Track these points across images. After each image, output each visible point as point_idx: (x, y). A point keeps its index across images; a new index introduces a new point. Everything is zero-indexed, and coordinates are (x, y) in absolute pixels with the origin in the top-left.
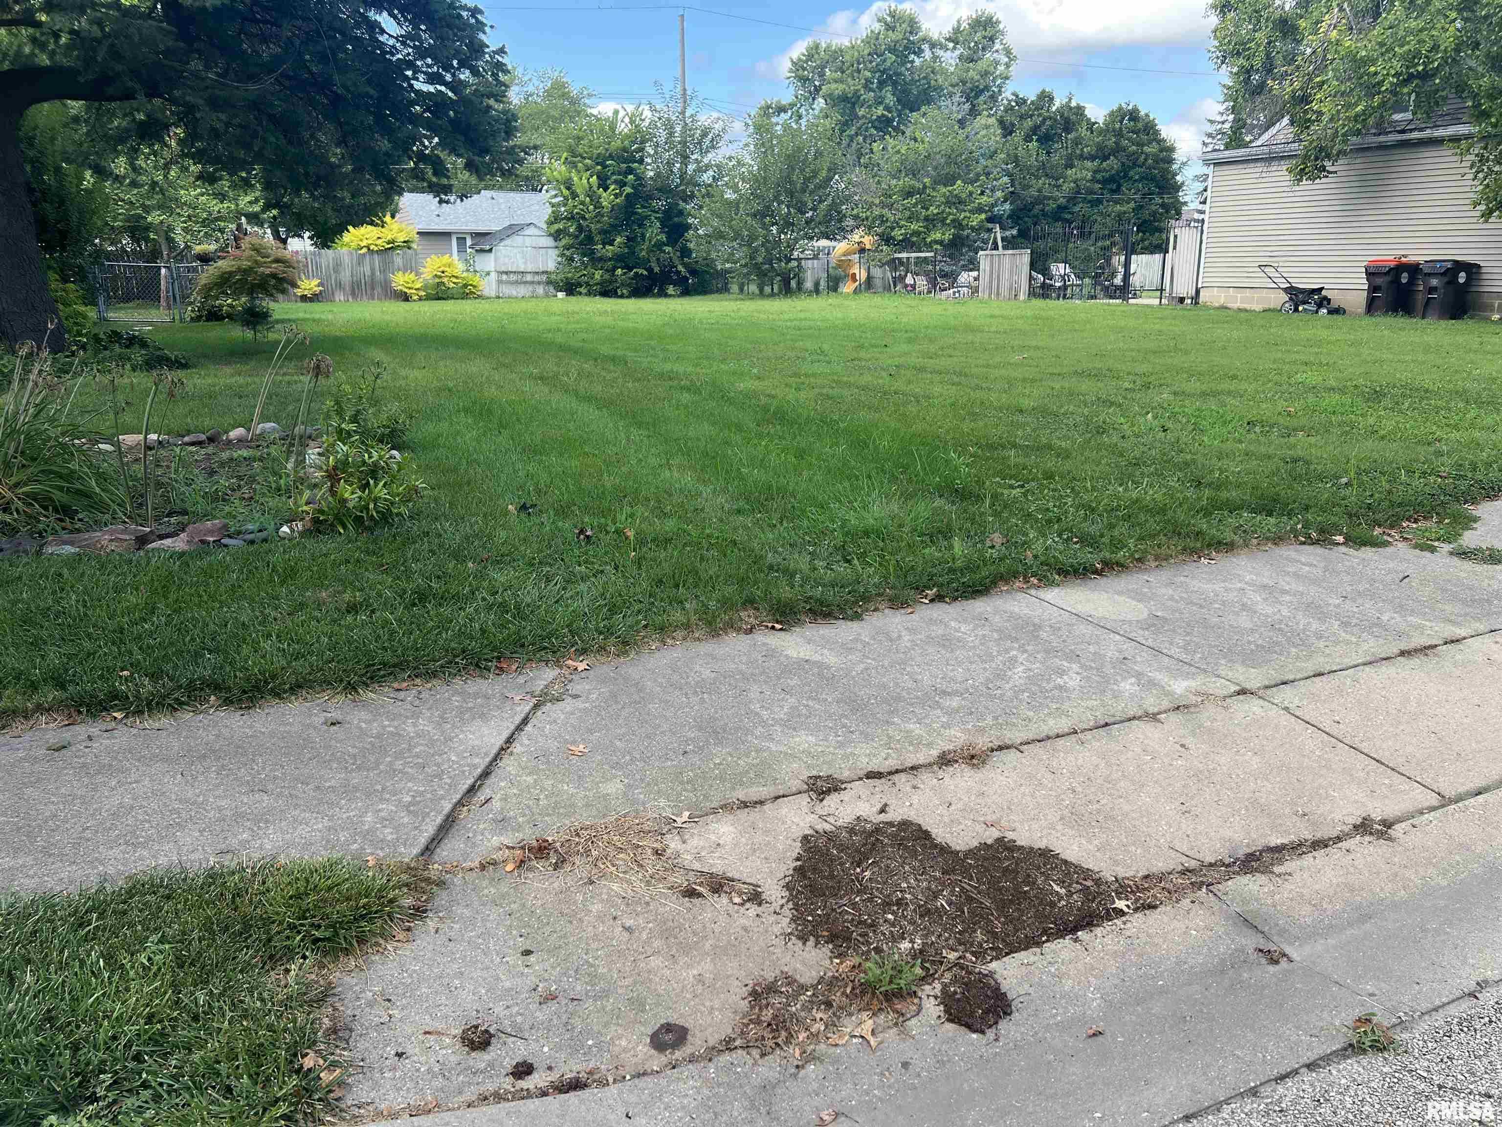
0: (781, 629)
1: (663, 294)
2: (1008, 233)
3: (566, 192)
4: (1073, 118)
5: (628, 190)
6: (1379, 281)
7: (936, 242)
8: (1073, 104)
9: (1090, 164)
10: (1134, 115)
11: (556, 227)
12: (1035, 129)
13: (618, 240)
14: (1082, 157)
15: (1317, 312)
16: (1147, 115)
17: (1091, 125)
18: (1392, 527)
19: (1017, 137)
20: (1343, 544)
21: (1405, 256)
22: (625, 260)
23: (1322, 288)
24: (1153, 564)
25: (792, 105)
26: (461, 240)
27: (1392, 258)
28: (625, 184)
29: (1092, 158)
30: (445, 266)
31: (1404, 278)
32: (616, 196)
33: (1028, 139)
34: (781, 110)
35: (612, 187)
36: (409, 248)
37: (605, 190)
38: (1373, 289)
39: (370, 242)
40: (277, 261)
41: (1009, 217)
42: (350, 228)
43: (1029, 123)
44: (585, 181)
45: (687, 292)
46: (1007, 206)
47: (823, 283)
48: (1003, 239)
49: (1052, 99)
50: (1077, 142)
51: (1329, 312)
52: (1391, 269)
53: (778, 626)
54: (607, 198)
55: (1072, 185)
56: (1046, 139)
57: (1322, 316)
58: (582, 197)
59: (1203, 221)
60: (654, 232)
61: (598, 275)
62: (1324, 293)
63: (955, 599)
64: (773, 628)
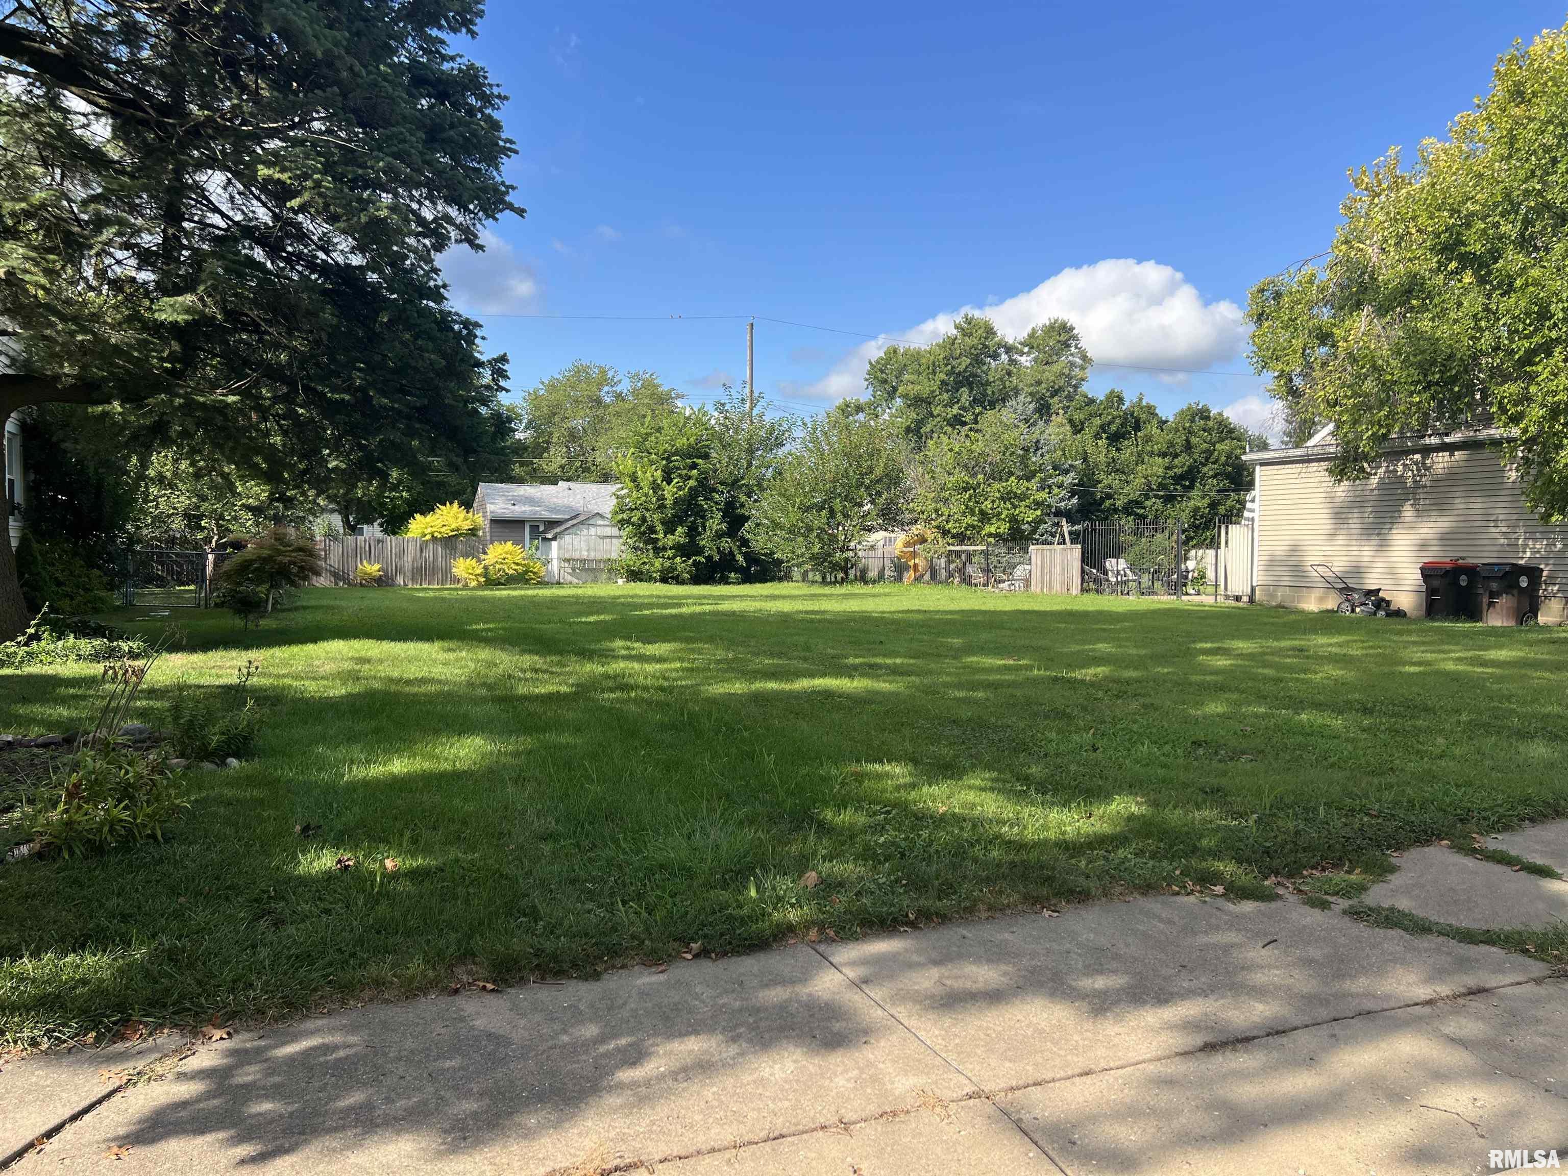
0: (493, 990)
1: (725, 581)
2: (1076, 527)
3: (630, 485)
4: (1144, 417)
5: (692, 483)
6: (1436, 583)
7: (990, 535)
8: (1144, 403)
9: (1160, 460)
10: (1204, 414)
11: (620, 517)
12: (1103, 428)
13: (680, 529)
14: (1151, 455)
15: (1375, 614)
16: (1220, 414)
17: (1162, 423)
18: (1290, 876)
19: (1088, 433)
20: (1223, 895)
21: (1463, 558)
22: (684, 551)
23: (1379, 590)
24: (984, 915)
25: (870, 404)
26: (534, 529)
27: (1448, 560)
28: (689, 478)
29: (1164, 455)
30: (507, 553)
31: (1463, 581)
32: (680, 488)
33: (1097, 436)
34: (859, 409)
35: (676, 481)
36: (474, 535)
37: (669, 484)
38: (1431, 591)
39: (434, 529)
40: (300, 549)
41: (1078, 511)
42: (417, 516)
43: (1098, 421)
44: (648, 474)
45: (748, 578)
46: (1075, 500)
47: (888, 573)
48: (1070, 533)
49: (1121, 400)
50: (1148, 439)
51: (1388, 615)
52: (1447, 572)
53: (490, 986)
54: (670, 492)
55: (1143, 480)
56: (1115, 439)
57: (1379, 619)
58: (646, 490)
59: (1253, 519)
60: (715, 523)
61: (658, 563)
62: (1381, 594)
63: (725, 954)
64: (484, 987)
